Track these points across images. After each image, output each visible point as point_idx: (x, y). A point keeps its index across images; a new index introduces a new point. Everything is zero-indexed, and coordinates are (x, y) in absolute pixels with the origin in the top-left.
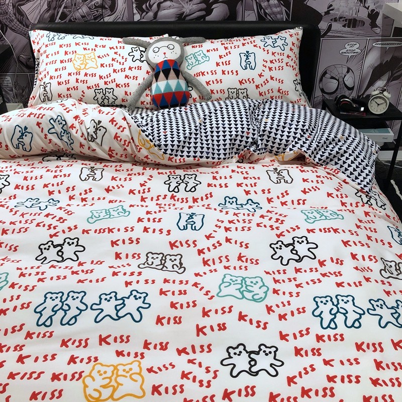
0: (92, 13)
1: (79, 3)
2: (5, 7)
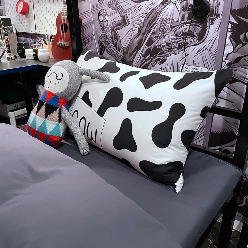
1: (167, 29)
2: (106, 30)
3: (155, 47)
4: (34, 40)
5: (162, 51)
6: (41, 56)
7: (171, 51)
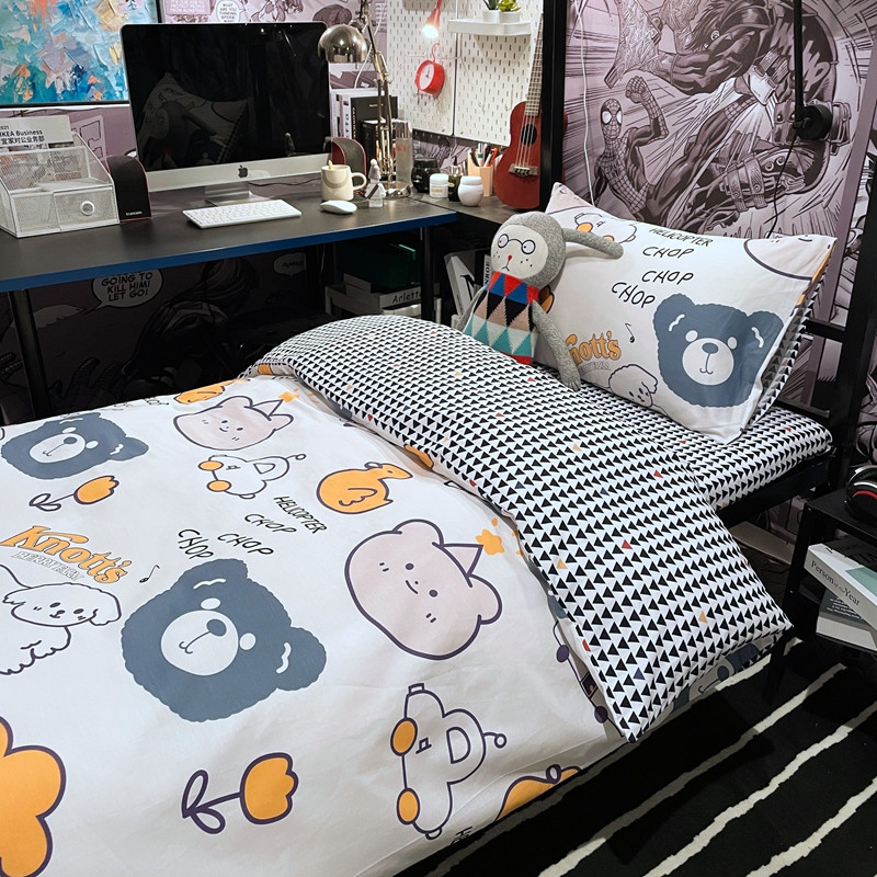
0: (765, 180)
1: (745, 155)
2: (615, 143)
3: (717, 188)
5: (730, 200)
7: (748, 201)
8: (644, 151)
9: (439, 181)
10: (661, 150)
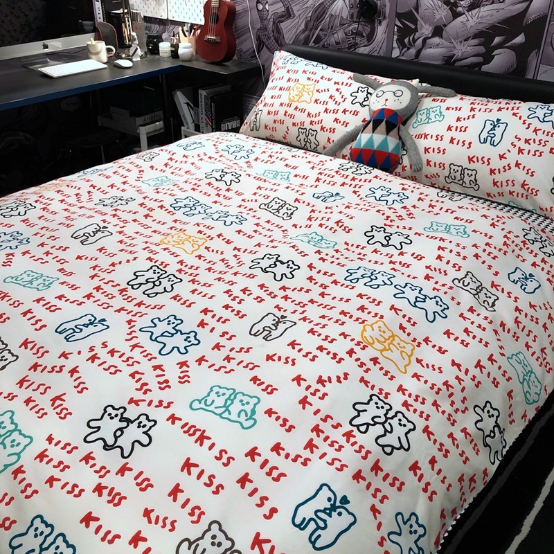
0: (348, 40)
2: (266, 22)
3: (324, 46)
4: (162, 27)
6: (183, 54)
8: (283, 25)
9: (165, 47)
10: (291, 25)
